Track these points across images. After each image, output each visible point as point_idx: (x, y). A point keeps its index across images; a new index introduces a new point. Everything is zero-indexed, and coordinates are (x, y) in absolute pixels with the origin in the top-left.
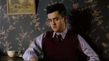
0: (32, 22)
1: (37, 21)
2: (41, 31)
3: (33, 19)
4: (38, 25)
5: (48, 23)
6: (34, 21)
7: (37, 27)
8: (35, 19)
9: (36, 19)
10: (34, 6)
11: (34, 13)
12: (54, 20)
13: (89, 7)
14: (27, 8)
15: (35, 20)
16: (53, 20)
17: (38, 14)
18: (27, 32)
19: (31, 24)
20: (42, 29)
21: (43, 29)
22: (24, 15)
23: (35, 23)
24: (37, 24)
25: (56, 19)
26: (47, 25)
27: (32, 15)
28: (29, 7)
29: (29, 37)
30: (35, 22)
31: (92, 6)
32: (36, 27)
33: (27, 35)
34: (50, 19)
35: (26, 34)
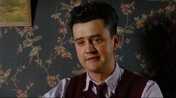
0: (23, 46)
1: (35, 44)
2: (44, 67)
3: (24, 38)
4: (36, 53)
5: (61, 49)
6: (28, 43)
7: (35, 58)
8: (29, 37)
9: (32, 38)
10: (26, 8)
11: (27, 23)
12: (91, 42)
13: (160, 11)
14: (10, 11)
15: (30, 40)
16: (87, 42)
17: (36, 27)
18: (10, 69)
19: (20, 49)
20: (47, 64)
21: (50, 62)
22: (3, 28)
23: (30, 48)
24: (35, 51)
25: (97, 40)
26: (59, 54)
27: (22, 28)
28: (15, 8)
29: (14, 80)
30: (29, 45)
31: (168, 8)
32: (31, 59)
33: (9, 77)
34: (81, 38)
35: (7, 75)
